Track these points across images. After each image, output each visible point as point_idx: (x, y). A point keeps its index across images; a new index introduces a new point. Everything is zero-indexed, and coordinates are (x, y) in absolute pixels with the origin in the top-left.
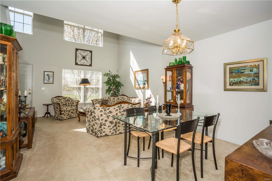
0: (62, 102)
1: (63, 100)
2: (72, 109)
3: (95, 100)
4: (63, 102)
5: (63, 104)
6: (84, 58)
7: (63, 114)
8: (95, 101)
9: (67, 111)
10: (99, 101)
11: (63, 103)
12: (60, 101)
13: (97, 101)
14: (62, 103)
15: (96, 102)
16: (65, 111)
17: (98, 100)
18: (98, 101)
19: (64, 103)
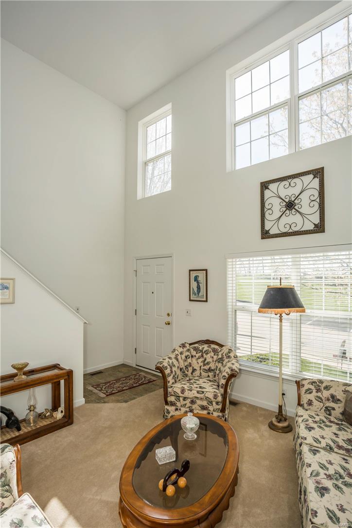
0: (206, 362)
1: (212, 354)
2: (202, 396)
3: (313, 383)
4: (211, 360)
5: (207, 367)
6: (290, 205)
7: (173, 404)
8: (309, 391)
9: (185, 399)
10: (333, 396)
11: (208, 363)
12: (202, 356)
13: (318, 390)
14: (204, 365)
15: (311, 397)
16: (178, 397)
17: (327, 388)
18: (326, 394)
19: (212, 366)
